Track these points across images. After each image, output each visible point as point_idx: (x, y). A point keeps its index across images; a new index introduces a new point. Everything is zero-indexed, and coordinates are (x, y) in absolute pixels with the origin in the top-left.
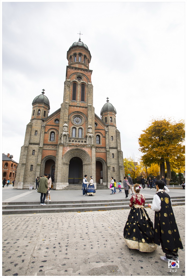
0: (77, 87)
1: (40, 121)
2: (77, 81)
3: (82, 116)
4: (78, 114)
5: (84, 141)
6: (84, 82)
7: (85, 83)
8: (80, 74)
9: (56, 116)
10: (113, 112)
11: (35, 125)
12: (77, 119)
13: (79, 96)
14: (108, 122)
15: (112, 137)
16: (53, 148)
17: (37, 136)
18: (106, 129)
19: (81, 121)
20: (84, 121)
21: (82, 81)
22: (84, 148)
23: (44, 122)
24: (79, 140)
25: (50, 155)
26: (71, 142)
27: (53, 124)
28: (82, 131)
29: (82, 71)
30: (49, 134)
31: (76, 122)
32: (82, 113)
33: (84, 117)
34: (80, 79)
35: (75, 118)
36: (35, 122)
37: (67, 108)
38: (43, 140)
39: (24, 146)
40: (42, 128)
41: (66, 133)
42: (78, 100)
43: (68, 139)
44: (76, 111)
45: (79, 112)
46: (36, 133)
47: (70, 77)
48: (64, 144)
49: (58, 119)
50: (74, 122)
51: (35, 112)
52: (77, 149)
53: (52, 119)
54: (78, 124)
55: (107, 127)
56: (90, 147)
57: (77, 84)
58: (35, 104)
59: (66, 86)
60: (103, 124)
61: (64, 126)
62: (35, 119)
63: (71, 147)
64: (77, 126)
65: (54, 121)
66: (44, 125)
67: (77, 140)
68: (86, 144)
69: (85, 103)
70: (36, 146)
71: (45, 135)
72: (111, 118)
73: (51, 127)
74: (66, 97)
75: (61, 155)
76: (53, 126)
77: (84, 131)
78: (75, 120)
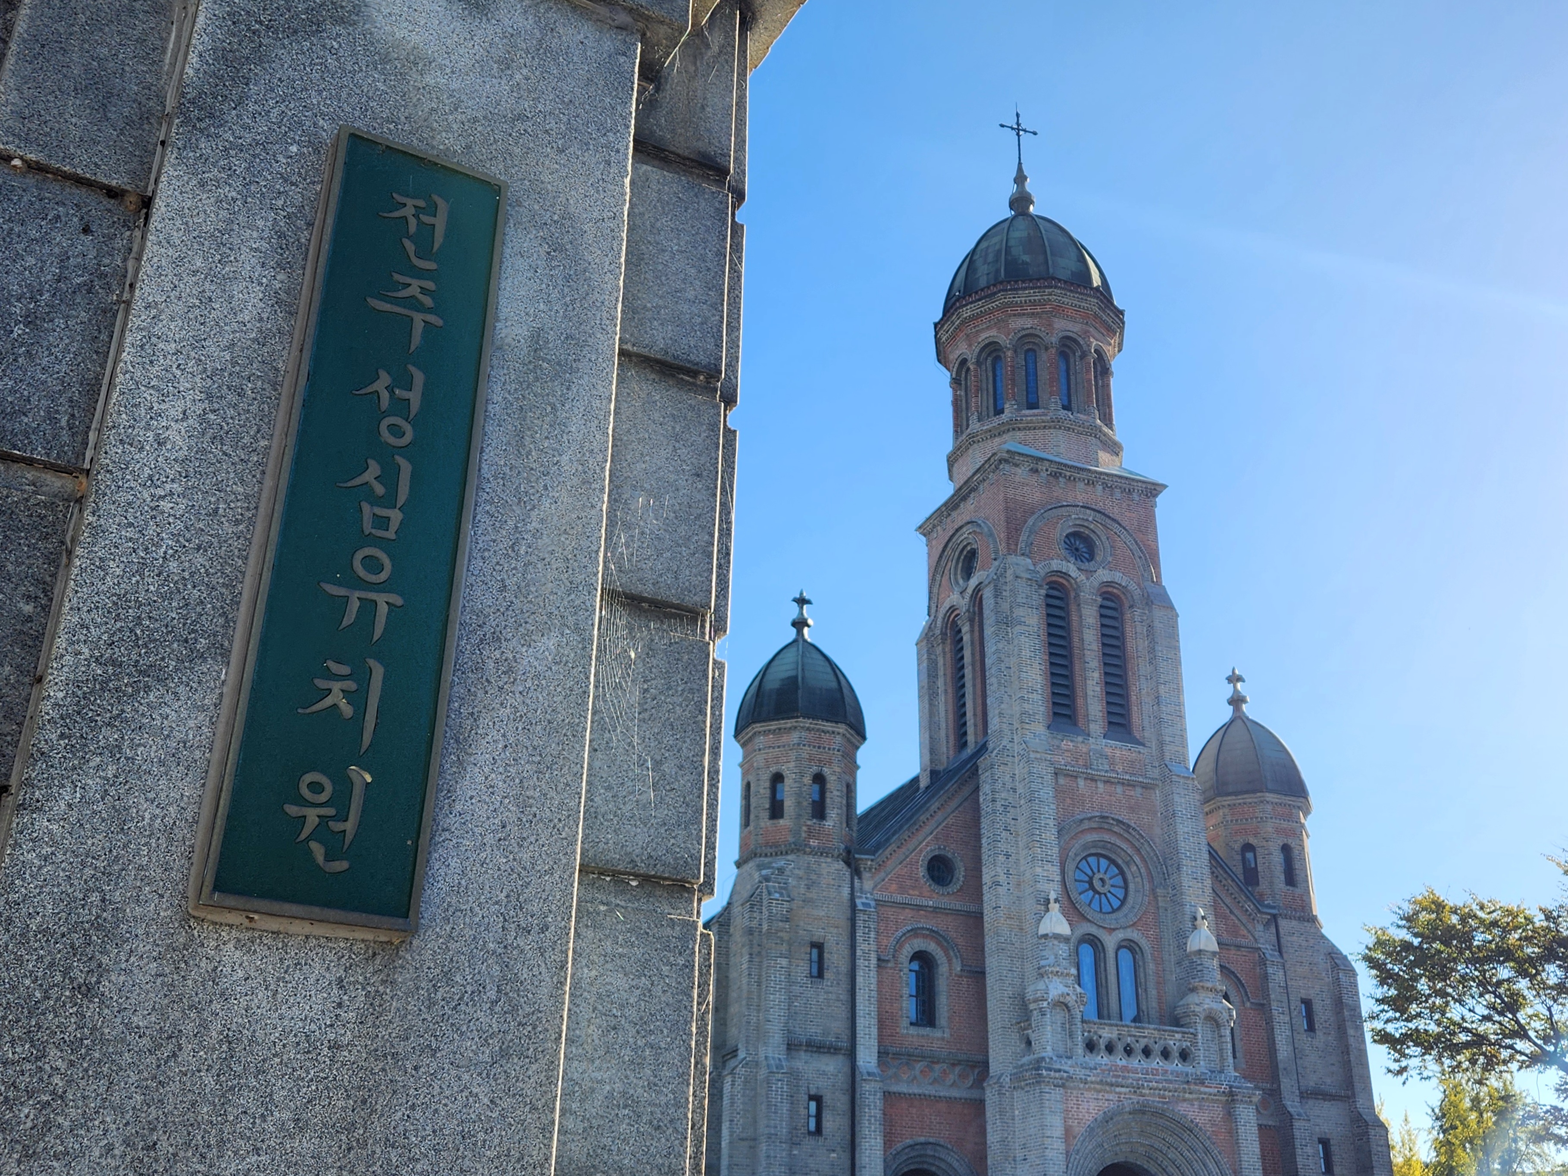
0: (1074, 617)
1: (831, 869)
2: (1074, 573)
3: (1132, 851)
4: (1107, 837)
5: (1175, 1046)
6: (1118, 577)
7: (1124, 589)
8: (1088, 511)
9: (931, 833)
10: (1300, 804)
11: (804, 901)
12: (1099, 871)
13: (1098, 689)
14: (1271, 883)
15: (1307, 1003)
16: (935, 1081)
17: (827, 986)
18: (1262, 940)
19: (1122, 884)
20: (1147, 886)
21: (1106, 572)
22: (1185, 1105)
23: (860, 878)
24: (1146, 1040)
25: (922, 1139)
26: (1102, 1059)
27: (917, 893)
28: (1141, 963)
29: (1094, 486)
30: (901, 971)
31: (1093, 897)
32: (1129, 826)
33: (1146, 861)
34: (1084, 550)
35: (1084, 861)
36: (800, 873)
37: (1047, 792)
38: (874, 1022)
39: (757, 1065)
40: (860, 923)
41: (1066, 990)
42: (1097, 727)
43: (1079, 1033)
44: (1089, 815)
45: (1107, 817)
46: (815, 956)
47: (1023, 537)
48: (1066, 1068)
49: (949, 855)
50: (1080, 894)
51: (788, 792)
52: (1141, 1111)
53: (912, 853)
54: (1106, 908)
55: (1267, 925)
56: (1224, 1099)
57: (1075, 597)
58: (780, 729)
59: (1012, 612)
60: (1239, 902)
61: (1045, 936)
62: (798, 850)
63: (1108, 1092)
64: (1104, 928)
65: (922, 872)
66: (864, 900)
67: (1137, 1041)
68: (1190, 1069)
69: (1139, 752)
70: (827, 1064)
71: (880, 983)
72: (1286, 849)
73: (908, 913)
74: (1026, 705)
75: (1056, 1150)
76: (919, 907)
77: (1151, 967)
78: (1087, 879)
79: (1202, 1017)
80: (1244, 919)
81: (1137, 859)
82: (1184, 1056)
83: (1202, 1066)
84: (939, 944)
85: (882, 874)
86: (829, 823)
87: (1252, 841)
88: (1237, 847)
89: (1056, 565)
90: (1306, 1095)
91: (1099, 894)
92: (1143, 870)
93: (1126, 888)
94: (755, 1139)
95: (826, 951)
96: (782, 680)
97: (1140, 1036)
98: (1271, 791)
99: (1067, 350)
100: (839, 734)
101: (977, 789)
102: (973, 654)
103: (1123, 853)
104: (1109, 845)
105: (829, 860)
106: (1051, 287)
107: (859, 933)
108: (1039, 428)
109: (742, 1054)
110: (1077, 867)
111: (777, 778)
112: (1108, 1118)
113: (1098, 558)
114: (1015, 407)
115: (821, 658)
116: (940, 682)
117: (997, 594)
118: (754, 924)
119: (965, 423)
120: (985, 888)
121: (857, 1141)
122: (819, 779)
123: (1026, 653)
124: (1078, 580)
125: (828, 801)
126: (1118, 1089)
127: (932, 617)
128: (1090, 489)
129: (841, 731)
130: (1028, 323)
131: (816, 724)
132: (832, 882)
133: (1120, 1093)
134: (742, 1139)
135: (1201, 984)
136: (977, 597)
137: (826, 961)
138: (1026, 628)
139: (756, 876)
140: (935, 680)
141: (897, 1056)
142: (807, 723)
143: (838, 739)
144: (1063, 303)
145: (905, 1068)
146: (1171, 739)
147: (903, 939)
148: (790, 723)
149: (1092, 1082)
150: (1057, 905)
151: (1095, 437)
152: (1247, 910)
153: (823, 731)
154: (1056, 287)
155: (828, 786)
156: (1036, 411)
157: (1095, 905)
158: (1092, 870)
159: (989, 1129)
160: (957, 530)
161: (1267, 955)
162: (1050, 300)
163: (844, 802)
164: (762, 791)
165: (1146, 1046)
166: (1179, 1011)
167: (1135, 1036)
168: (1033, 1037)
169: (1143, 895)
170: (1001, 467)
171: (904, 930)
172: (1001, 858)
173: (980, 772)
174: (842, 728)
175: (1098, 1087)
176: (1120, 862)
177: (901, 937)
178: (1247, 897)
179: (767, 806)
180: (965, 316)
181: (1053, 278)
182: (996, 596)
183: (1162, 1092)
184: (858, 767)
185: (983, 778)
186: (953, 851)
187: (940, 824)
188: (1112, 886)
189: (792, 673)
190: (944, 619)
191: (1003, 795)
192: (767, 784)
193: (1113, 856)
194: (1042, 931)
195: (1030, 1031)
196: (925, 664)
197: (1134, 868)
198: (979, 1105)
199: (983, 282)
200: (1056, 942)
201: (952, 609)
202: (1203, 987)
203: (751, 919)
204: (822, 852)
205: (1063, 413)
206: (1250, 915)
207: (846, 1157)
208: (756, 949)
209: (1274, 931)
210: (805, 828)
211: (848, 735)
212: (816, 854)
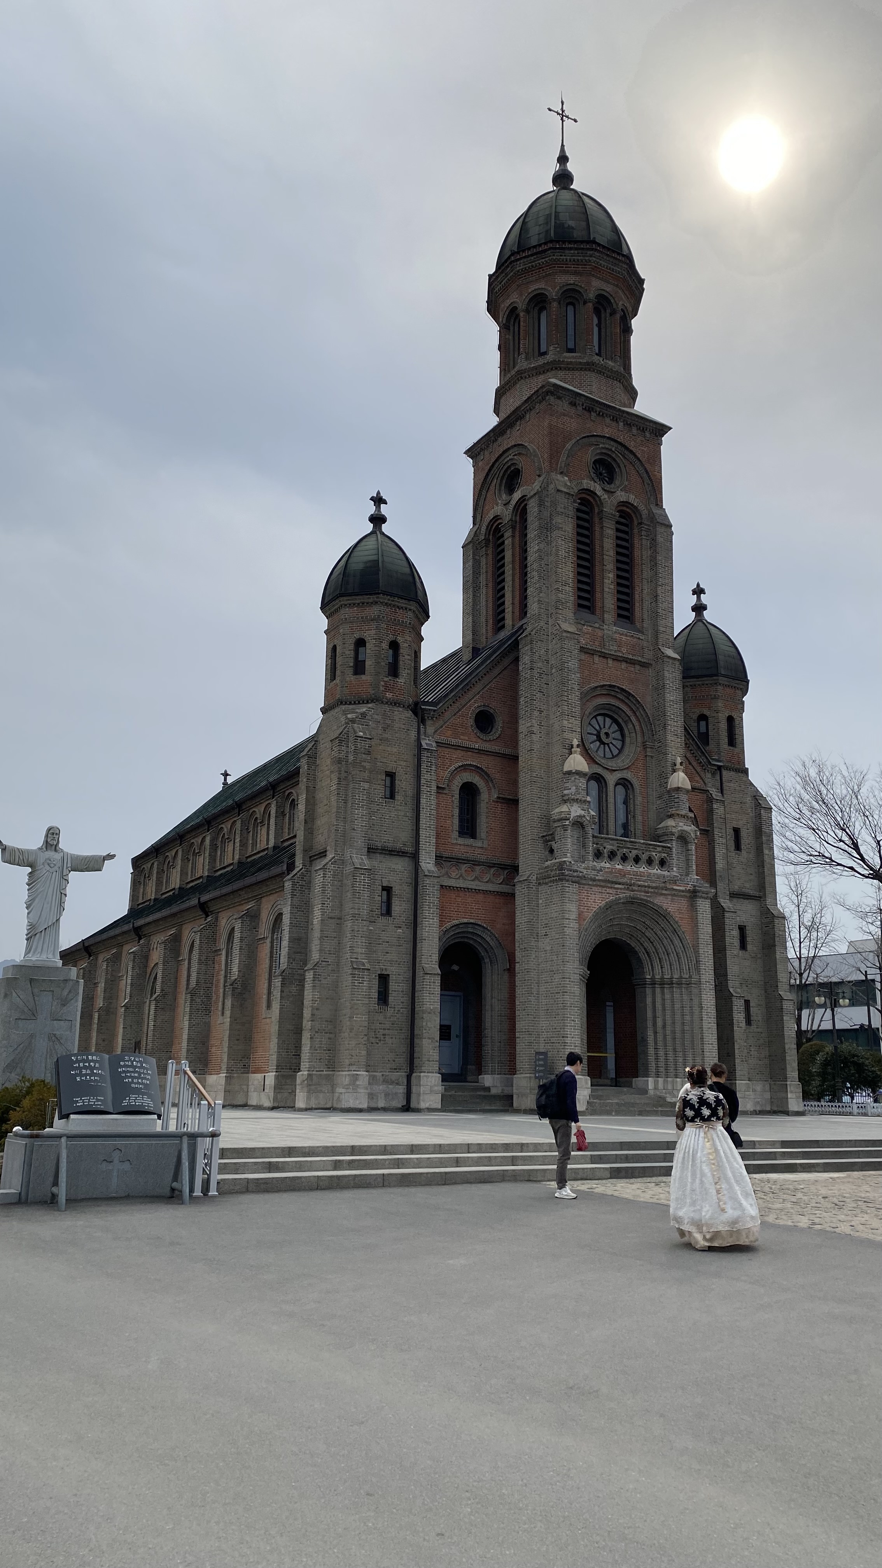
0: (597, 528)
1: (402, 716)
2: (599, 492)
3: (629, 713)
4: (613, 701)
5: (656, 856)
6: (632, 499)
7: (635, 509)
8: (612, 443)
9: (478, 694)
10: (742, 687)
11: (380, 740)
12: (604, 727)
13: (612, 587)
14: (718, 745)
15: (737, 831)
16: (476, 878)
17: (398, 805)
18: (710, 785)
19: (620, 738)
20: (640, 739)
21: (623, 493)
22: (661, 898)
23: (424, 724)
24: (636, 851)
25: (465, 920)
26: (606, 865)
27: (467, 738)
28: (631, 797)
29: (617, 422)
30: (453, 796)
31: (599, 746)
32: (630, 694)
33: (640, 721)
34: (605, 475)
35: (594, 719)
36: (379, 718)
37: (573, 664)
38: (433, 833)
39: (343, 863)
40: (424, 759)
41: (583, 813)
42: (610, 617)
43: (591, 845)
44: (602, 684)
45: (614, 686)
46: (388, 783)
47: (563, 458)
48: (582, 870)
49: (492, 711)
50: (591, 743)
51: (369, 654)
52: (631, 902)
53: (463, 707)
54: (609, 755)
55: (713, 774)
56: (688, 895)
57: (598, 513)
58: (363, 603)
59: (551, 519)
60: (696, 757)
61: (569, 773)
62: (377, 700)
63: (609, 888)
64: (608, 769)
65: (471, 722)
66: (427, 742)
67: (630, 852)
68: (666, 873)
69: (639, 639)
70: (397, 864)
71: (438, 804)
72: (730, 720)
73: (459, 754)
74: (560, 595)
75: (572, 928)
76: (468, 749)
77: (639, 799)
78: (595, 732)
79: (676, 835)
80: (699, 769)
81: (633, 719)
82: (662, 863)
83: (675, 872)
84: (481, 776)
85: (441, 722)
86: (401, 680)
87: (707, 712)
88: (695, 717)
89: (587, 484)
90: (733, 895)
91: (604, 744)
92: (637, 728)
93: (623, 741)
94: (340, 919)
95: (397, 779)
96: (366, 562)
97: (632, 849)
98: (724, 676)
99: (600, 307)
100: (410, 610)
101: (517, 660)
102: (513, 555)
103: (623, 714)
104: (614, 708)
105: (401, 709)
106: (592, 249)
107: (424, 766)
108: (577, 369)
109: (330, 856)
110: (589, 723)
111: (360, 643)
112: (609, 906)
113: (617, 482)
114: (558, 349)
115: (395, 547)
116: (482, 578)
117: (541, 504)
118: (342, 755)
119: (512, 363)
120: (521, 736)
121: (419, 920)
122: (394, 646)
123: (562, 553)
124: (602, 498)
125: (401, 663)
126: (616, 886)
127: (477, 526)
128: (614, 424)
129: (412, 608)
130: (572, 279)
131: (393, 601)
132: (403, 727)
133: (617, 889)
134: (331, 918)
135: (677, 812)
136: (521, 509)
137: (397, 786)
138: (563, 533)
139: (343, 719)
140: (478, 576)
141: (449, 859)
142: (386, 599)
143: (410, 614)
144: (600, 265)
145: (454, 868)
146: (664, 629)
147: (455, 772)
148: (372, 598)
149: (599, 880)
150: (579, 750)
151: (620, 381)
152: (701, 762)
153: (398, 607)
154: (596, 250)
155: (401, 651)
156: (573, 354)
157: (601, 752)
158: (599, 726)
159: (518, 913)
160: (504, 452)
161: (713, 795)
162: (590, 261)
163: (413, 665)
164: (347, 652)
165: (637, 856)
166: (660, 832)
167: (629, 848)
168: (555, 846)
169: (636, 746)
170: (547, 398)
171: (457, 765)
172: (536, 713)
173: (520, 647)
174: (413, 606)
175: (602, 884)
176: (620, 720)
177: (454, 771)
178: (702, 752)
179: (352, 664)
180: (518, 269)
181: (594, 242)
182: (540, 505)
183: (646, 889)
184: (422, 639)
185: (522, 651)
186: (496, 707)
187: (485, 687)
188: (614, 739)
189: (374, 558)
190: (487, 527)
191: (540, 665)
192: (352, 647)
193: (616, 716)
194: (565, 769)
195: (554, 842)
196: (470, 564)
197: (631, 726)
198: (513, 895)
199: (534, 242)
200: (577, 777)
201: (496, 518)
202: (678, 815)
203: (340, 751)
204: (396, 704)
205: (596, 358)
206: (703, 766)
207: (409, 934)
208: (343, 775)
209: (718, 778)
210: (382, 683)
211: (417, 612)
212: (391, 704)
